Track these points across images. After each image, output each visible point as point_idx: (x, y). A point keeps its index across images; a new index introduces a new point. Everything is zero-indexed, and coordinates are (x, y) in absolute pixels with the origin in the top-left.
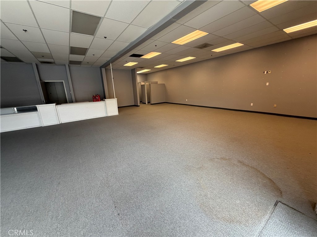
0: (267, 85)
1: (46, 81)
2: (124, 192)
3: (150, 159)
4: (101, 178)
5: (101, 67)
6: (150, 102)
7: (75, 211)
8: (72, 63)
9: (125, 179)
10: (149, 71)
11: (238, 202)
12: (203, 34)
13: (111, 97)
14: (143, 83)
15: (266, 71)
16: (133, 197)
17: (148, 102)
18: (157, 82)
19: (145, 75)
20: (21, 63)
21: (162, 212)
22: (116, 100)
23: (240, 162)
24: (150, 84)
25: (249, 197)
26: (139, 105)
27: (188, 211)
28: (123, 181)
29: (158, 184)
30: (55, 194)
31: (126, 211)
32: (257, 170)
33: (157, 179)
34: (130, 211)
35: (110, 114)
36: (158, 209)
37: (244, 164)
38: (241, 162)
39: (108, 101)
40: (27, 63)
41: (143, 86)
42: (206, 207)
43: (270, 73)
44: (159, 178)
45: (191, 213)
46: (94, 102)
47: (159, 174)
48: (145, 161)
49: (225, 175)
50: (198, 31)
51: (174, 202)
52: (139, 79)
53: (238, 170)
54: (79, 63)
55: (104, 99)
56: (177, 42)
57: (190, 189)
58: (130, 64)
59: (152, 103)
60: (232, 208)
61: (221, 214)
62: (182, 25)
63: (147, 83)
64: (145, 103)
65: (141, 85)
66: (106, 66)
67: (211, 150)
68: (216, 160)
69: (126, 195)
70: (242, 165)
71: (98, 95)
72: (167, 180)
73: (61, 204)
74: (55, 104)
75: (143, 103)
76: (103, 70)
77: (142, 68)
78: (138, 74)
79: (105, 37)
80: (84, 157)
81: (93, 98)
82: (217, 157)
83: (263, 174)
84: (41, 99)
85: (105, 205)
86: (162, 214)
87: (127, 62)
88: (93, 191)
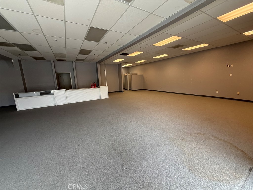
0: (230, 76)
1: (58, 73)
2: (127, 154)
3: (140, 131)
4: (108, 143)
5: (97, 63)
6: (131, 89)
7: (95, 164)
8: (77, 60)
9: (125, 145)
10: (130, 65)
11: (218, 166)
12: (178, 38)
13: (103, 85)
14: (126, 75)
15: (229, 65)
16: (134, 158)
17: (129, 89)
18: (137, 73)
19: (128, 68)
20: (45, 61)
21: (159, 170)
22: (108, 87)
23: (213, 136)
24: (132, 75)
25: (226, 163)
26: (123, 91)
27: (179, 170)
28: (124, 146)
29: (150, 149)
30: (78, 152)
31: (131, 167)
32: (230, 143)
33: (150, 146)
34: (134, 167)
35: (103, 98)
36: (155, 167)
37: (217, 138)
38: (215, 137)
39: (102, 88)
40: (47, 61)
41: (126, 77)
42: (192, 168)
43: (232, 66)
44: (151, 146)
45: (181, 172)
46: (91, 88)
47: (150, 142)
48: (137, 133)
49: (203, 146)
50: (174, 36)
51: (166, 163)
52: (123, 71)
53: (213, 143)
54: (82, 60)
55: (98, 86)
56: (157, 44)
57: (177, 155)
58: (118, 60)
59: (133, 90)
60: (213, 170)
61: (206, 174)
62: (163, 33)
63: (129, 75)
64: (127, 90)
65: (125, 76)
66: (101, 62)
67: (188, 127)
68: (194, 134)
69: (128, 156)
70: (216, 139)
71: (95, 84)
72: (157, 147)
73: (84, 159)
74: (65, 90)
75: (125, 90)
76: (98, 65)
77: (126, 63)
78: (123, 67)
79: (106, 43)
80: (91, 128)
81: (91, 85)
82: (194, 132)
83: (236, 147)
84: (55, 86)
85: (115, 162)
86: (158, 171)
87: (116, 59)
88: (104, 152)
